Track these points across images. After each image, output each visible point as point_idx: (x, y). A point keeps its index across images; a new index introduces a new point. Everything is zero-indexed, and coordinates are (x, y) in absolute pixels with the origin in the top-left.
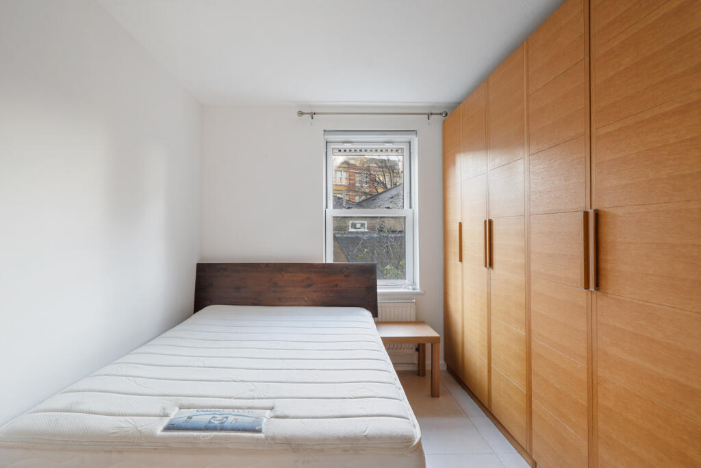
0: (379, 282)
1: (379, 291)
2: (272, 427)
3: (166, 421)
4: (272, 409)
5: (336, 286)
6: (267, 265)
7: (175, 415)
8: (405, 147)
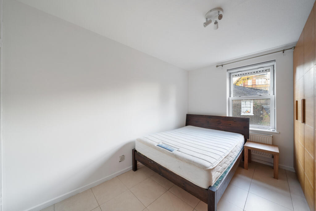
0: (250, 125)
1: (250, 129)
2: (175, 152)
3: (158, 144)
4: (178, 149)
5: (230, 125)
6: (206, 116)
7: (161, 144)
8: (271, 68)
